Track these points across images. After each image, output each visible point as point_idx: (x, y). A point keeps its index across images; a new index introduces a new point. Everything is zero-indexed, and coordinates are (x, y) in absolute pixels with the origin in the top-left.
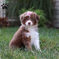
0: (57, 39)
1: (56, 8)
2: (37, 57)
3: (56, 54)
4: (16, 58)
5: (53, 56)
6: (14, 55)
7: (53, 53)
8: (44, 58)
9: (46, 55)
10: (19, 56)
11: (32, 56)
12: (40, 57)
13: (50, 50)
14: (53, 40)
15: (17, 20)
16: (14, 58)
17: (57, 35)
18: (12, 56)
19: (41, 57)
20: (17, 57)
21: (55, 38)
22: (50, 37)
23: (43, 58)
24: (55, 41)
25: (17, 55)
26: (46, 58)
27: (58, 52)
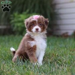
0: (58, 50)
1: (56, 11)
2: (33, 72)
3: (56, 68)
4: (8, 74)
5: (53, 70)
6: (4, 70)
7: (53, 67)
8: (42, 73)
9: (45, 70)
10: (11, 71)
11: (27, 71)
12: (37, 72)
13: (49, 63)
14: (54, 51)
15: (9, 27)
16: (5, 73)
17: (58, 44)
18: (3, 72)
19: (39, 72)
20: (8, 72)
21: (56, 49)
22: (50, 47)
24: (56, 52)
26: (45, 73)
27: (59, 65)
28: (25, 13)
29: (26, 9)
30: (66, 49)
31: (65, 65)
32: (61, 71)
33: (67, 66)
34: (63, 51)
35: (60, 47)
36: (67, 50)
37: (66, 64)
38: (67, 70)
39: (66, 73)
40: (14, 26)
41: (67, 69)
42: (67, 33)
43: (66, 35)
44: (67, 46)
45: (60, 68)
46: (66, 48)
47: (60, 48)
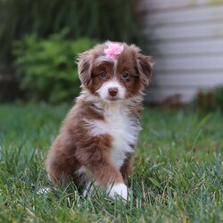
0: (151, 146)
5: (135, 206)
8: (104, 213)
9: (113, 205)
11: (61, 208)
15: (8, 77)
17: (151, 130)
19: (94, 210)
21: (145, 143)
23: (100, 213)
25: (6, 204)
26: (112, 214)
27: (153, 191)
28: (57, 37)
29: (62, 26)
30: (173, 144)
31: (172, 192)
32: (158, 208)
33: (175, 194)
34: (164, 148)
35: (158, 138)
36: (176, 146)
37: (174, 187)
38: (177, 207)
39: (172, 216)
40: (23, 75)
41: (175, 203)
42: (178, 96)
43: (174, 102)
44: (177, 135)
45: (156, 199)
46: (176, 142)
47: (157, 142)
